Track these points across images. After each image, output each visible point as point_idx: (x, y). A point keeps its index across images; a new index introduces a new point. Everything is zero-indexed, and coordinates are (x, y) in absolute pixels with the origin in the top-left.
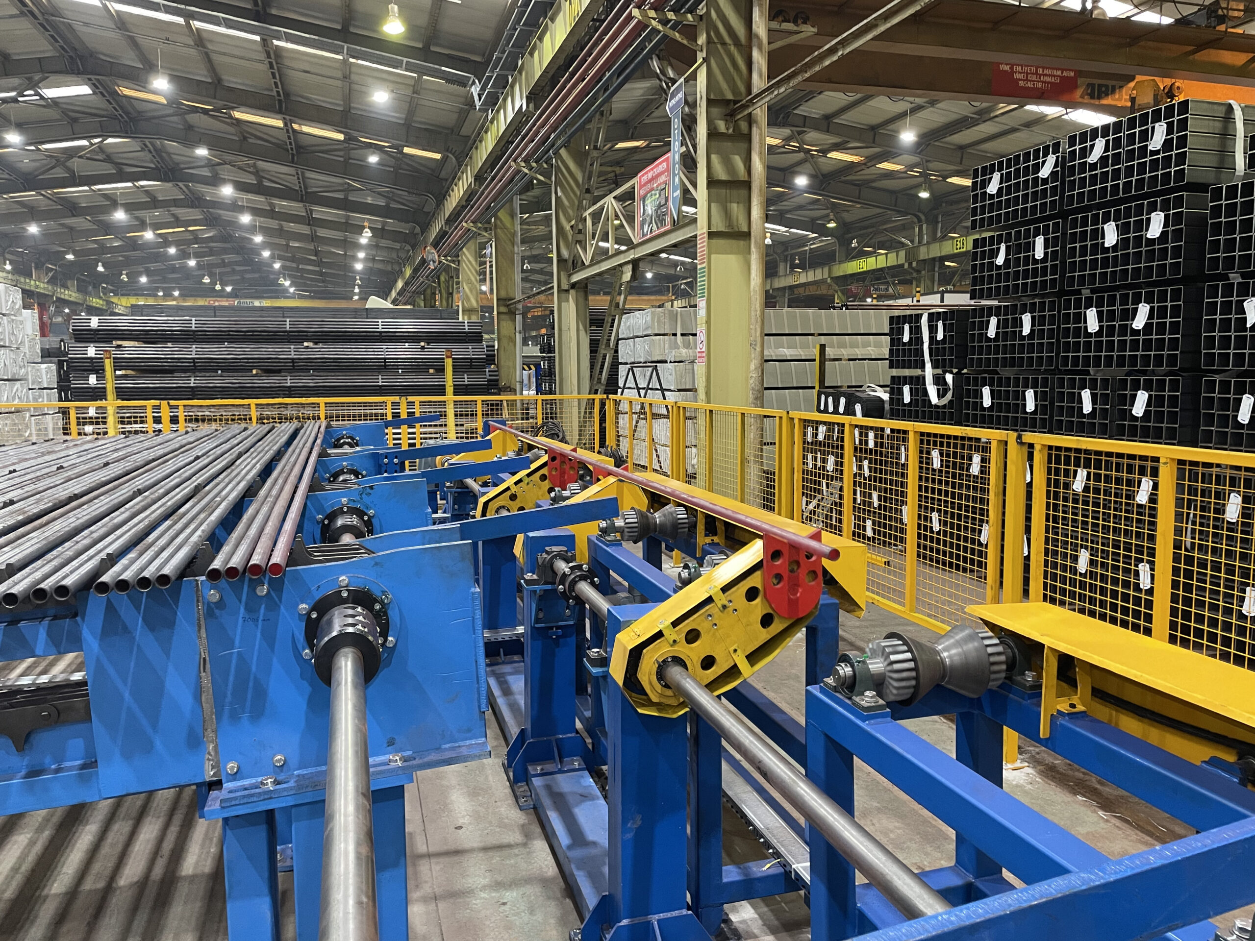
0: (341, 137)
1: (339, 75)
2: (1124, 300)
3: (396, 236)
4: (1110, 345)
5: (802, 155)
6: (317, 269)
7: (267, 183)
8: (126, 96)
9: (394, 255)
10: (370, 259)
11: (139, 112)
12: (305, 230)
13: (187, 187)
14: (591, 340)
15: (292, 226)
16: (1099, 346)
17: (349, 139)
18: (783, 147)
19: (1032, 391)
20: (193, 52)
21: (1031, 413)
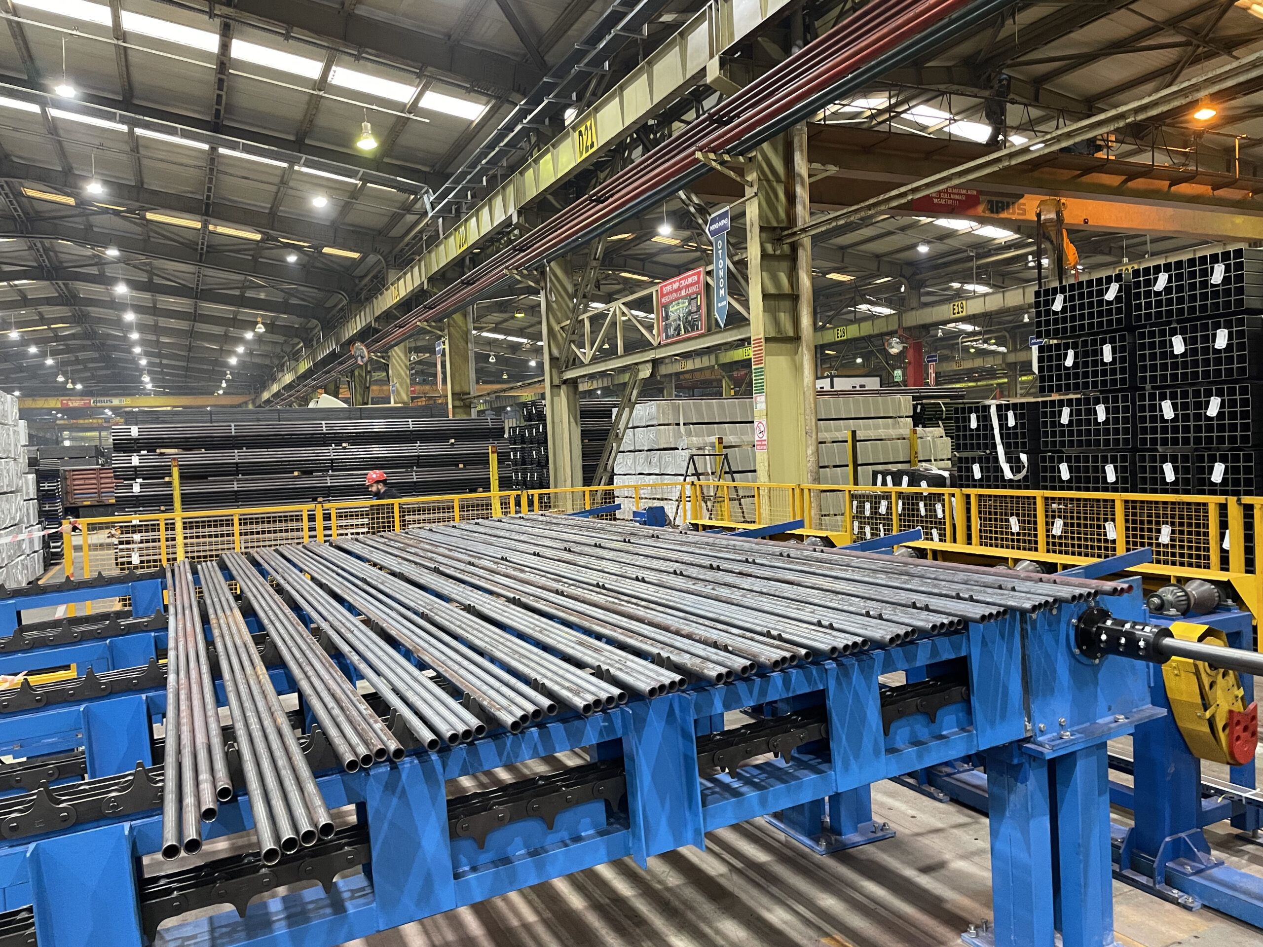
0: (258, 237)
1: (277, 180)
2: (1197, 394)
3: (288, 331)
4: (1186, 429)
5: (699, 253)
6: (185, 364)
7: (157, 280)
8: (29, 197)
9: (278, 350)
10: (250, 353)
11: (37, 212)
12: (183, 325)
13: (65, 285)
14: (582, 431)
15: (173, 323)
16: (1175, 430)
17: (267, 238)
18: (682, 247)
19: (1112, 466)
20: (124, 157)
21: (1112, 483)
